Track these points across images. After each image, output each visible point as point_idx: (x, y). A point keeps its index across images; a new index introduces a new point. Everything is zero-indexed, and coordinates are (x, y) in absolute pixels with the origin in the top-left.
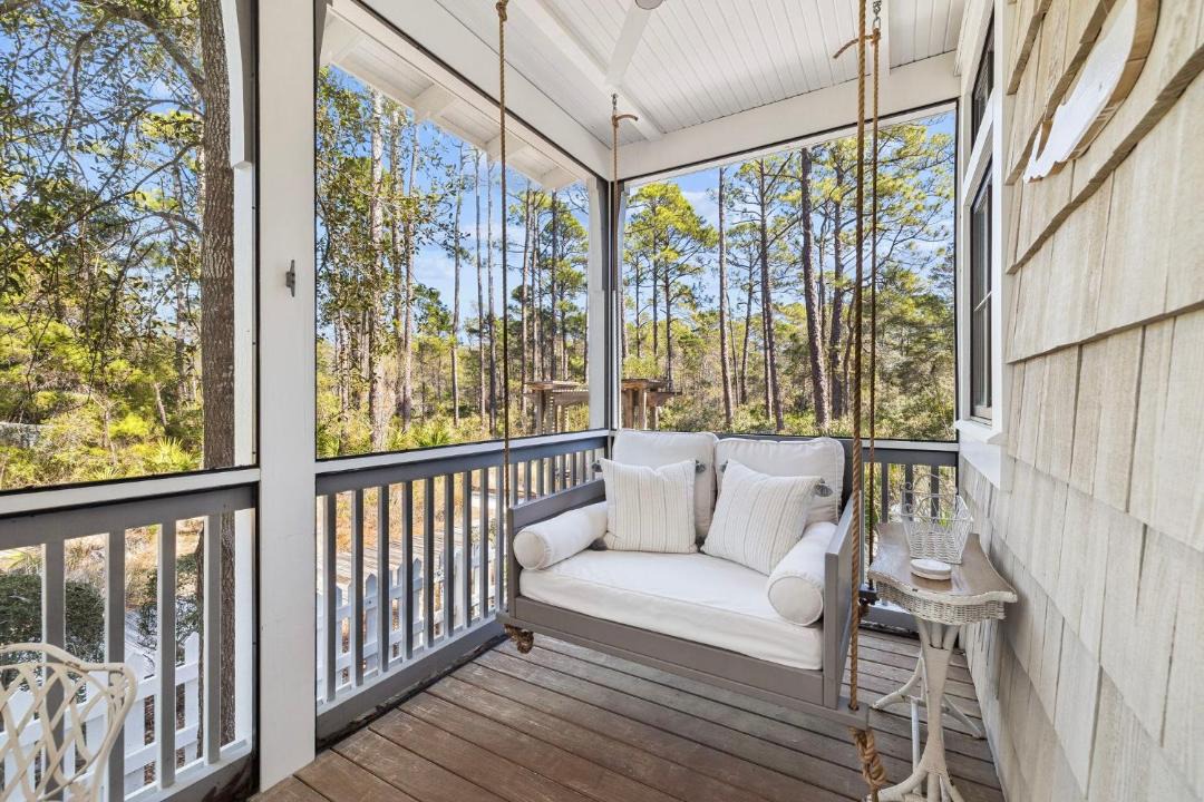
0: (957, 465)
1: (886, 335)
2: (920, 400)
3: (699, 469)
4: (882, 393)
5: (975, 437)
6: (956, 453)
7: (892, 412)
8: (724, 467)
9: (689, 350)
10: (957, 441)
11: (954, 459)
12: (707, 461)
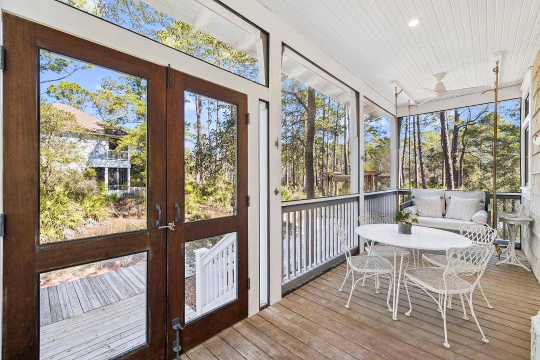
0: (521, 199)
1: (483, 146)
2: (504, 179)
3: (441, 198)
4: (481, 176)
5: (525, 191)
6: (521, 196)
7: (488, 185)
8: (450, 198)
9: (373, 156)
10: (521, 193)
11: (520, 197)
12: (443, 196)
